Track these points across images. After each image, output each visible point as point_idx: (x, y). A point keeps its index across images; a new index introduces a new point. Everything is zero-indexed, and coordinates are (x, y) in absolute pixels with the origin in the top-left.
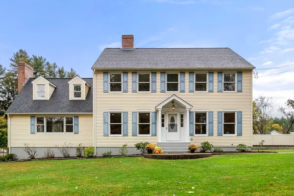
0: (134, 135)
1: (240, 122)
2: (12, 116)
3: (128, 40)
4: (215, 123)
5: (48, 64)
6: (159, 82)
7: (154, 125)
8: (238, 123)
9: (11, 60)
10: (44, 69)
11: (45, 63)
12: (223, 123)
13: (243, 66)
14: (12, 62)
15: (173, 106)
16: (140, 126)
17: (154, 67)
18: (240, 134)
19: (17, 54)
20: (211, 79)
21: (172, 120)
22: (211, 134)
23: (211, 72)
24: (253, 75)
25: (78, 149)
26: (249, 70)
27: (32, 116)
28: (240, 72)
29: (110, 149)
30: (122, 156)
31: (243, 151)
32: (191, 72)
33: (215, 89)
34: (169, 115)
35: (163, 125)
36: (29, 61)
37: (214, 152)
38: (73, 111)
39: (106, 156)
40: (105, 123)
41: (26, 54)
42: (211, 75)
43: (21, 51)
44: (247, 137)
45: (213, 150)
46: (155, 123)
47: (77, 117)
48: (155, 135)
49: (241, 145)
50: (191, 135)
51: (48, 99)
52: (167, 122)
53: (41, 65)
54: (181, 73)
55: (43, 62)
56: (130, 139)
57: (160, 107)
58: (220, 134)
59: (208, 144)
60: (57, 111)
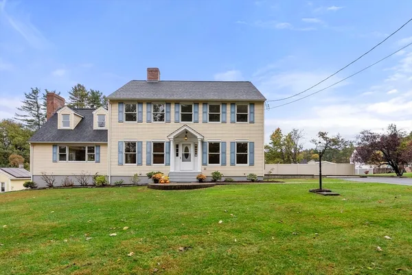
0: (148, 164)
1: (252, 153)
2: (33, 144)
3: (153, 72)
4: (228, 154)
5: (104, 97)
6: (174, 112)
7: (168, 155)
8: (250, 153)
9: (70, 93)
10: (101, 103)
11: (102, 97)
12: (236, 153)
13: (255, 98)
14: (70, 95)
15: (186, 136)
16: (154, 155)
17: (168, 98)
18: (252, 164)
19: (76, 88)
20: (224, 111)
21: (187, 149)
22: (224, 164)
23: (225, 103)
24: (265, 107)
25: (95, 177)
26: (261, 102)
27: (55, 145)
28: (252, 103)
29: (121, 178)
30: (135, 185)
31: (253, 181)
32: (205, 103)
33: (228, 120)
34: (183, 145)
35: (177, 155)
36: (87, 95)
37: (225, 181)
38: (94, 140)
39: (118, 185)
40: (120, 152)
41: (84, 88)
42: (224, 106)
43: (79, 85)
44: (259, 167)
45: (223, 179)
46: (169, 153)
47: (98, 146)
48: (169, 164)
49: (251, 175)
50: (204, 164)
51: (73, 129)
52: (181, 152)
53: (98, 99)
54: (195, 104)
55: (100, 96)
56: (143, 168)
57: (172, 137)
58: (232, 164)
59: (219, 173)
60: (79, 140)
